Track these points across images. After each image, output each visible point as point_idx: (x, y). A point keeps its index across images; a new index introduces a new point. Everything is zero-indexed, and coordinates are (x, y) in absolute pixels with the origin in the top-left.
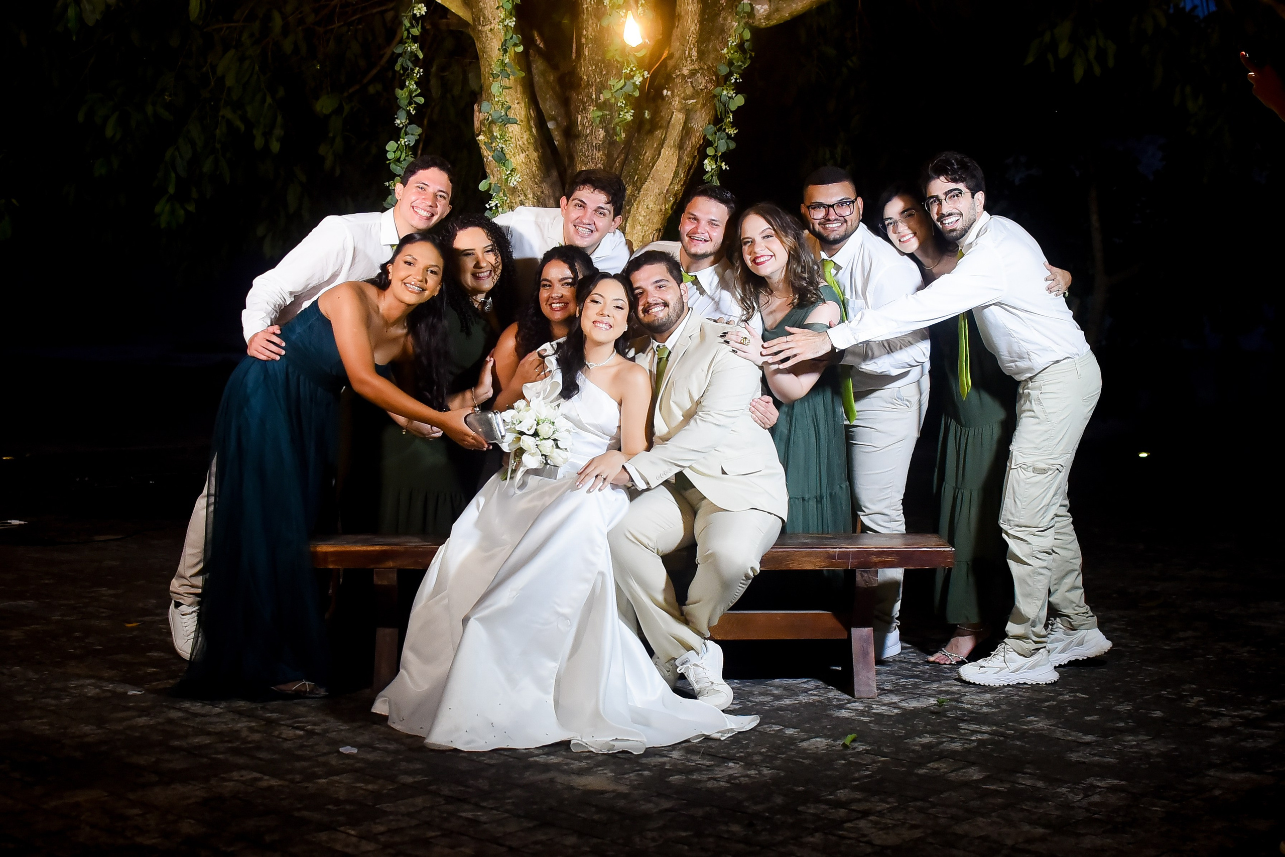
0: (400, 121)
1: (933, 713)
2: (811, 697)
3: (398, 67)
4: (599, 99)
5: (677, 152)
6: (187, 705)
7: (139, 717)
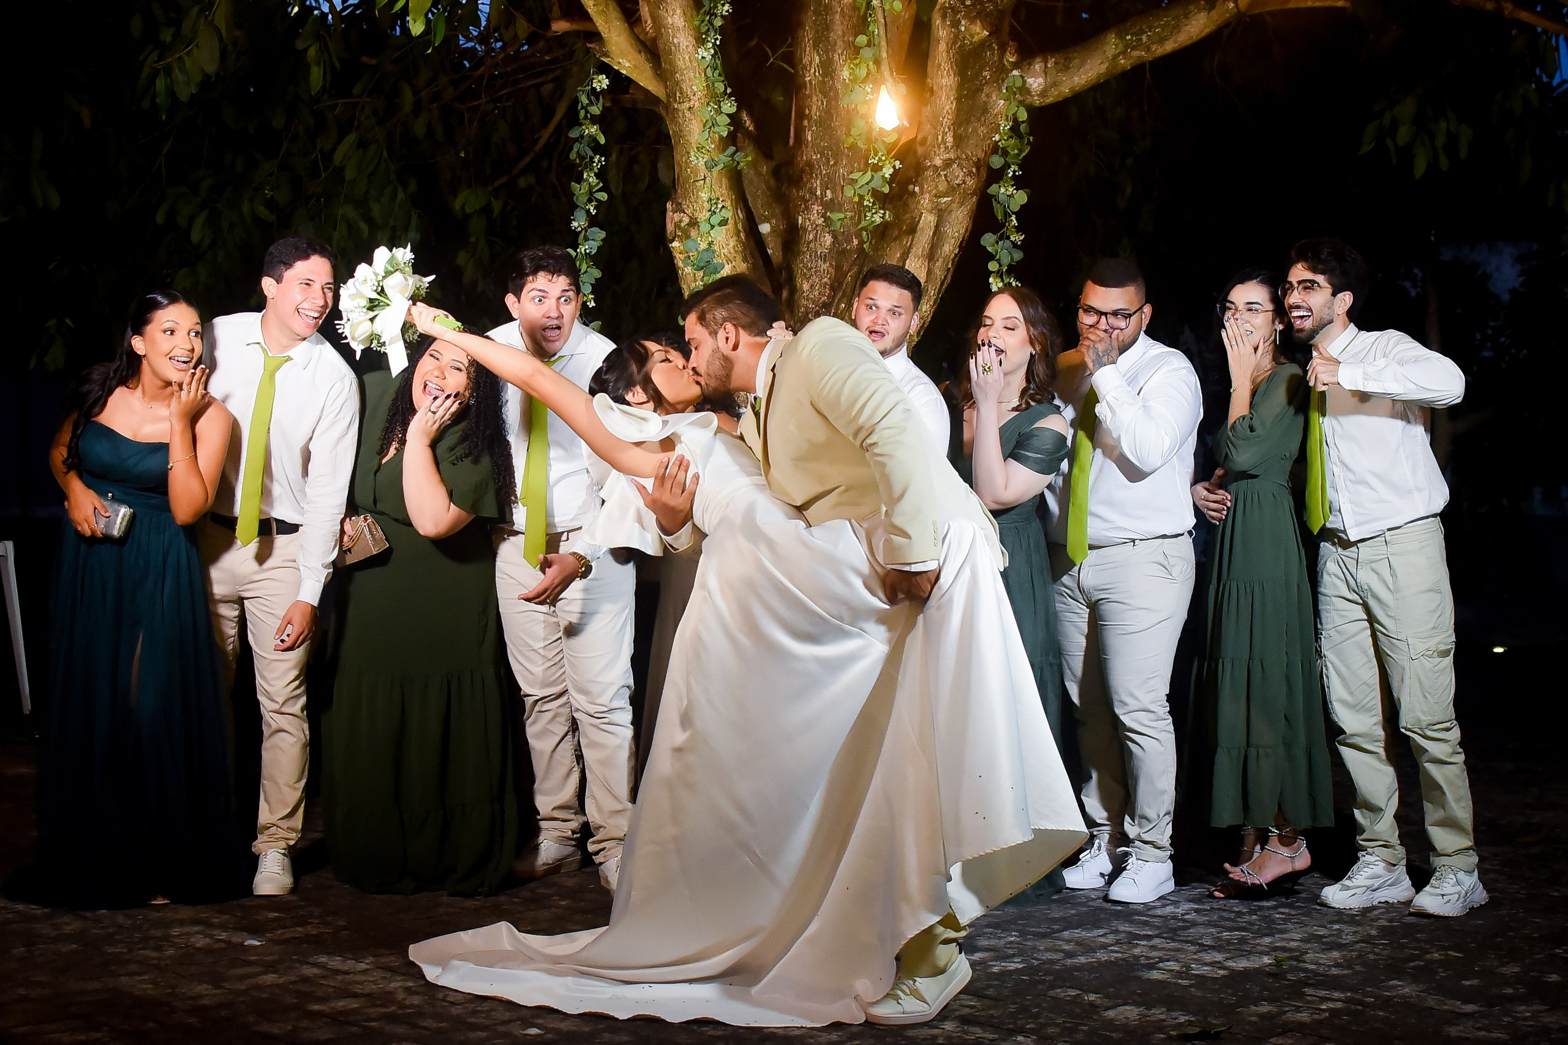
0: (578, 223)
1: (1270, 975)
2: (1112, 954)
3: (573, 156)
4: (826, 197)
5: (926, 264)
6: (323, 959)
7: (266, 973)
